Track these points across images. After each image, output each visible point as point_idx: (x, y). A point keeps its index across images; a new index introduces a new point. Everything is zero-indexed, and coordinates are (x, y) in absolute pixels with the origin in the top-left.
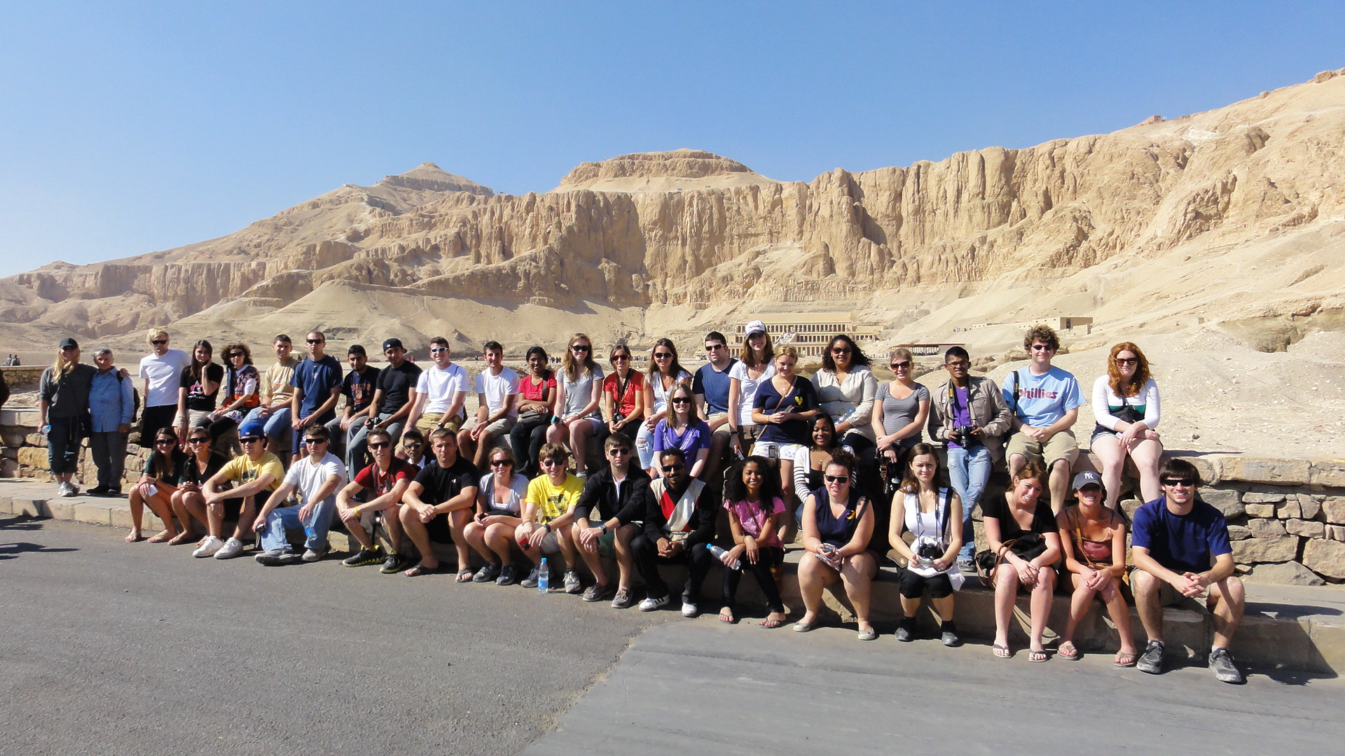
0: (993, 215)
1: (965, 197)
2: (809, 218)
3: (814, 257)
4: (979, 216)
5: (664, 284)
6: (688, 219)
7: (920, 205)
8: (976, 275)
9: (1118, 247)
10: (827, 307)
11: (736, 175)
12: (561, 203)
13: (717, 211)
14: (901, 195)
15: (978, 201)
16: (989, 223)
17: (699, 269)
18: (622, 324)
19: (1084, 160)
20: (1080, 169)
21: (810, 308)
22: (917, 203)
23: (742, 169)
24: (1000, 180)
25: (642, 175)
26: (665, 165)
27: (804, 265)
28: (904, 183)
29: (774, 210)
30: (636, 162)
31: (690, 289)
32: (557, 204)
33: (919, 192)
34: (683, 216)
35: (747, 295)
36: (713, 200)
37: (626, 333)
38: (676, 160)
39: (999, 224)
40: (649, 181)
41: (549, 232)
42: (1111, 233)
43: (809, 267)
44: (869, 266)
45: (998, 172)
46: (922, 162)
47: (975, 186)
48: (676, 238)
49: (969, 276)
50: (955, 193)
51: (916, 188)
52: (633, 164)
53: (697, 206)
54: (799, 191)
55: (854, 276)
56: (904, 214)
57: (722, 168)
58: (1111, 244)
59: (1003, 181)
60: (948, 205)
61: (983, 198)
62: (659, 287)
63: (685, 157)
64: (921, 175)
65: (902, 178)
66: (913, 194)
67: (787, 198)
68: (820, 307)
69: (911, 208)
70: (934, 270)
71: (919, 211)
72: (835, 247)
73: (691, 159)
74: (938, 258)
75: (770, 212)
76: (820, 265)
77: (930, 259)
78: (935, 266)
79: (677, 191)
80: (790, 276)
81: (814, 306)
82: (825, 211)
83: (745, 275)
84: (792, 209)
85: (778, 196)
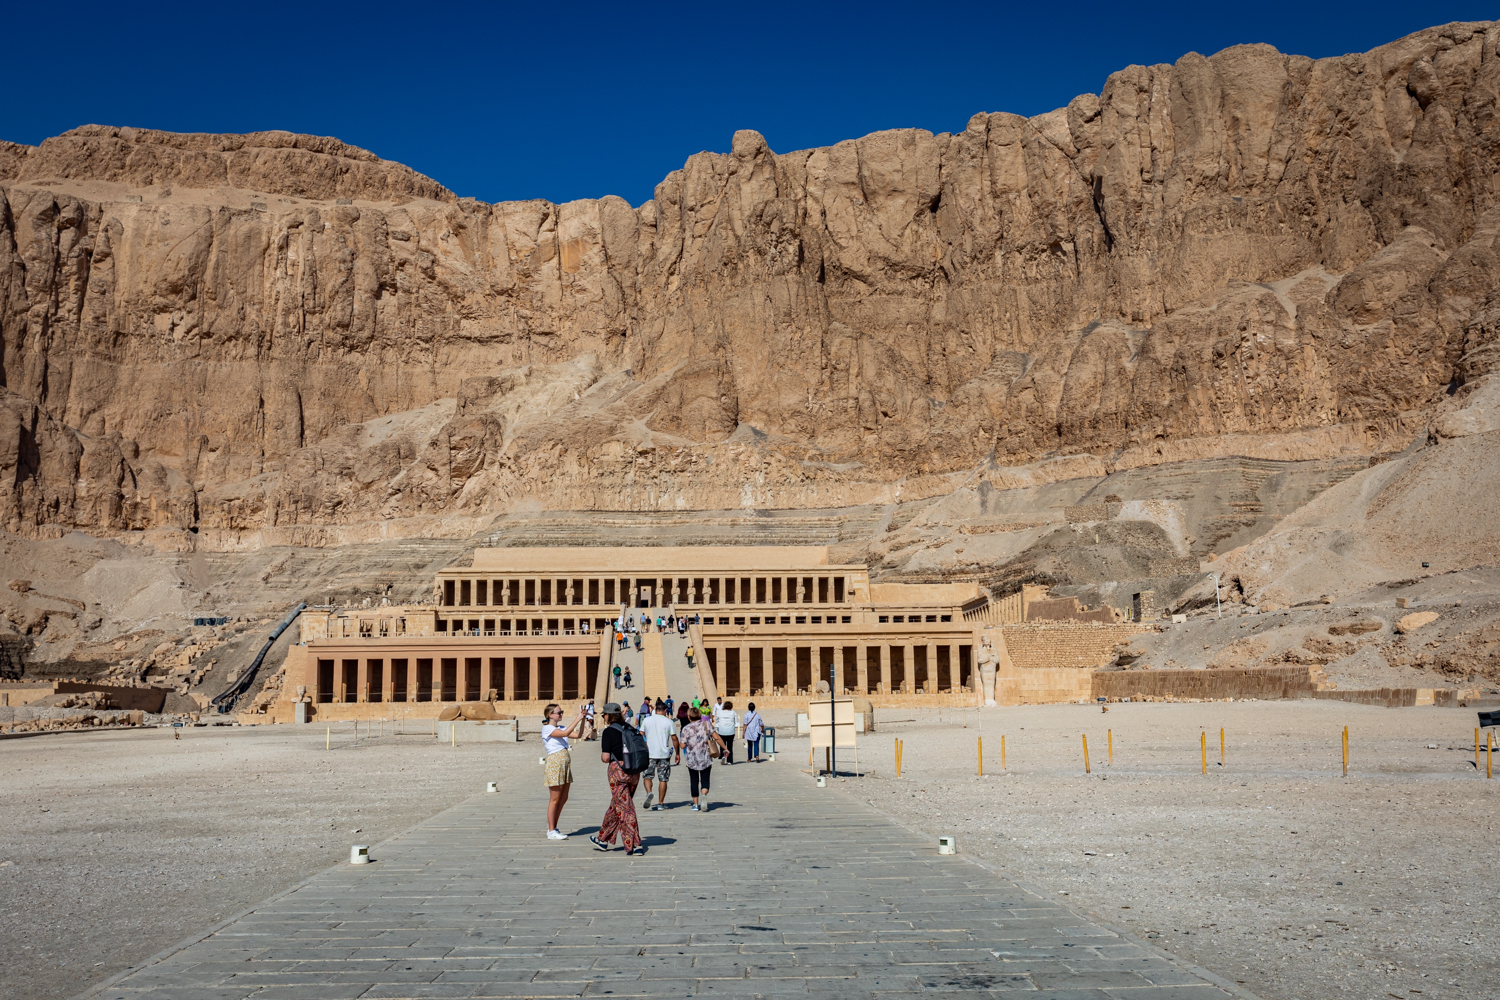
31: (275, 485)
35: (460, 502)
67: (575, 243)
83: (456, 438)
84: (591, 273)
85: (550, 235)
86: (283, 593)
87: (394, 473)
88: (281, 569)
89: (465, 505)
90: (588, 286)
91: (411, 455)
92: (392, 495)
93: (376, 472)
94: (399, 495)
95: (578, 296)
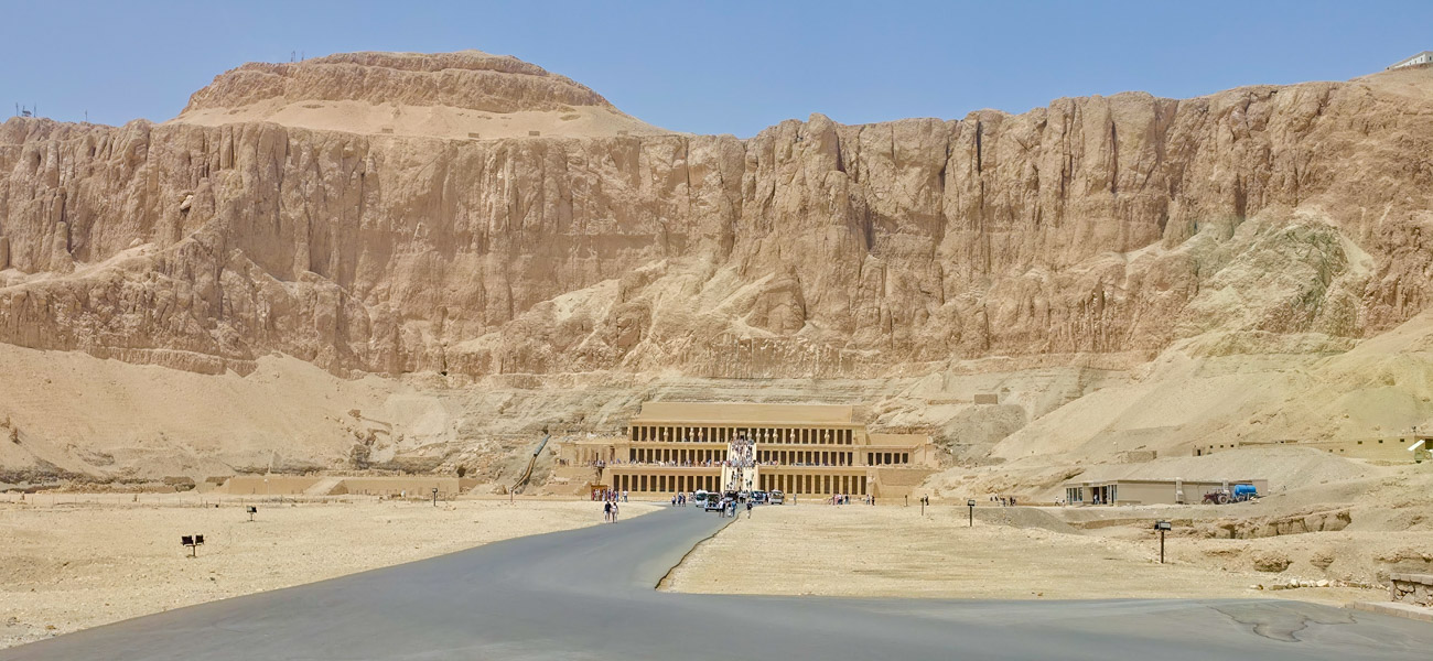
0: (1134, 224)
1: (1078, 187)
2: (750, 210)
3: (771, 291)
4: (1105, 226)
5: (439, 331)
6: (492, 199)
7: (982, 198)
8: (1108, 342)
9: (1400, 298)
10: (800, 393)
11: (583, 113)
12: (213, 149)
13: (553, 186)
14: (942, 173)
15: (1104, 196)
16: (1126, 239)
17: (513, 306)
18: (356, 414)
19: (1307, 127)
20: (1304, 145)
21: (765, 393)
22: (977, 192)
23: (590, 99)
24: (1146, 157)
25: (381, 100)
26: (431, 84)
27: (750, 306)
28: (948, 152)
29: (673, 189)
30: (369, 69)
31: (498, 345)
32: (204, 148)
33: (980, 170)
34: (480, 191)
35: (624, 363)
37: (367, 435)
38: (457, 72)
39: (1146, 242)
40: (398, 113)
41: (187, 209)
42: (1386, 271)
43: (761, 311)
44: (884, 313)
45: (1142, 142)
47: (1099, 166)
48: (466, 237)
49: (1095, 342)
50: (1059, 176)
51: (975, 161)
52: (362, 74)
53: (513, 172)
54: (726, 156)
55: (851, 331)
56: (950, 212)
57: (552, 96)
58: (1385, 292)
59: (1152, 160)
60: (1043, 199)
61: (1114, 190)
62: (428, 338)
63: (475, 66)
64: (984, 138)
65: (944, 141)
66: (970, 174)
68: (786, 392)
69: (964, 202)
70: (1019, 327)
71: (980, 211)
72: (811, 273)
73: (491, 73)
74: (1027, 303)
75: (666, 193)
76: (785, 309)
77: (1011, 305)
78: (1023, 318)
79: (466, 138)
80: (724, 326)
81: (774, 391)
82: (788, 199)
83: (621, 320)
84: (711, 191)
85: (682, 162)
86: (515, 421)
87: (580, 341)
88: (509, 405)
89: (627, 365)
90: (709, 201)
91: (589, 330)
92: (578, 357)
93: (567, 340)
94: (583, 358)
95: (702, 207)
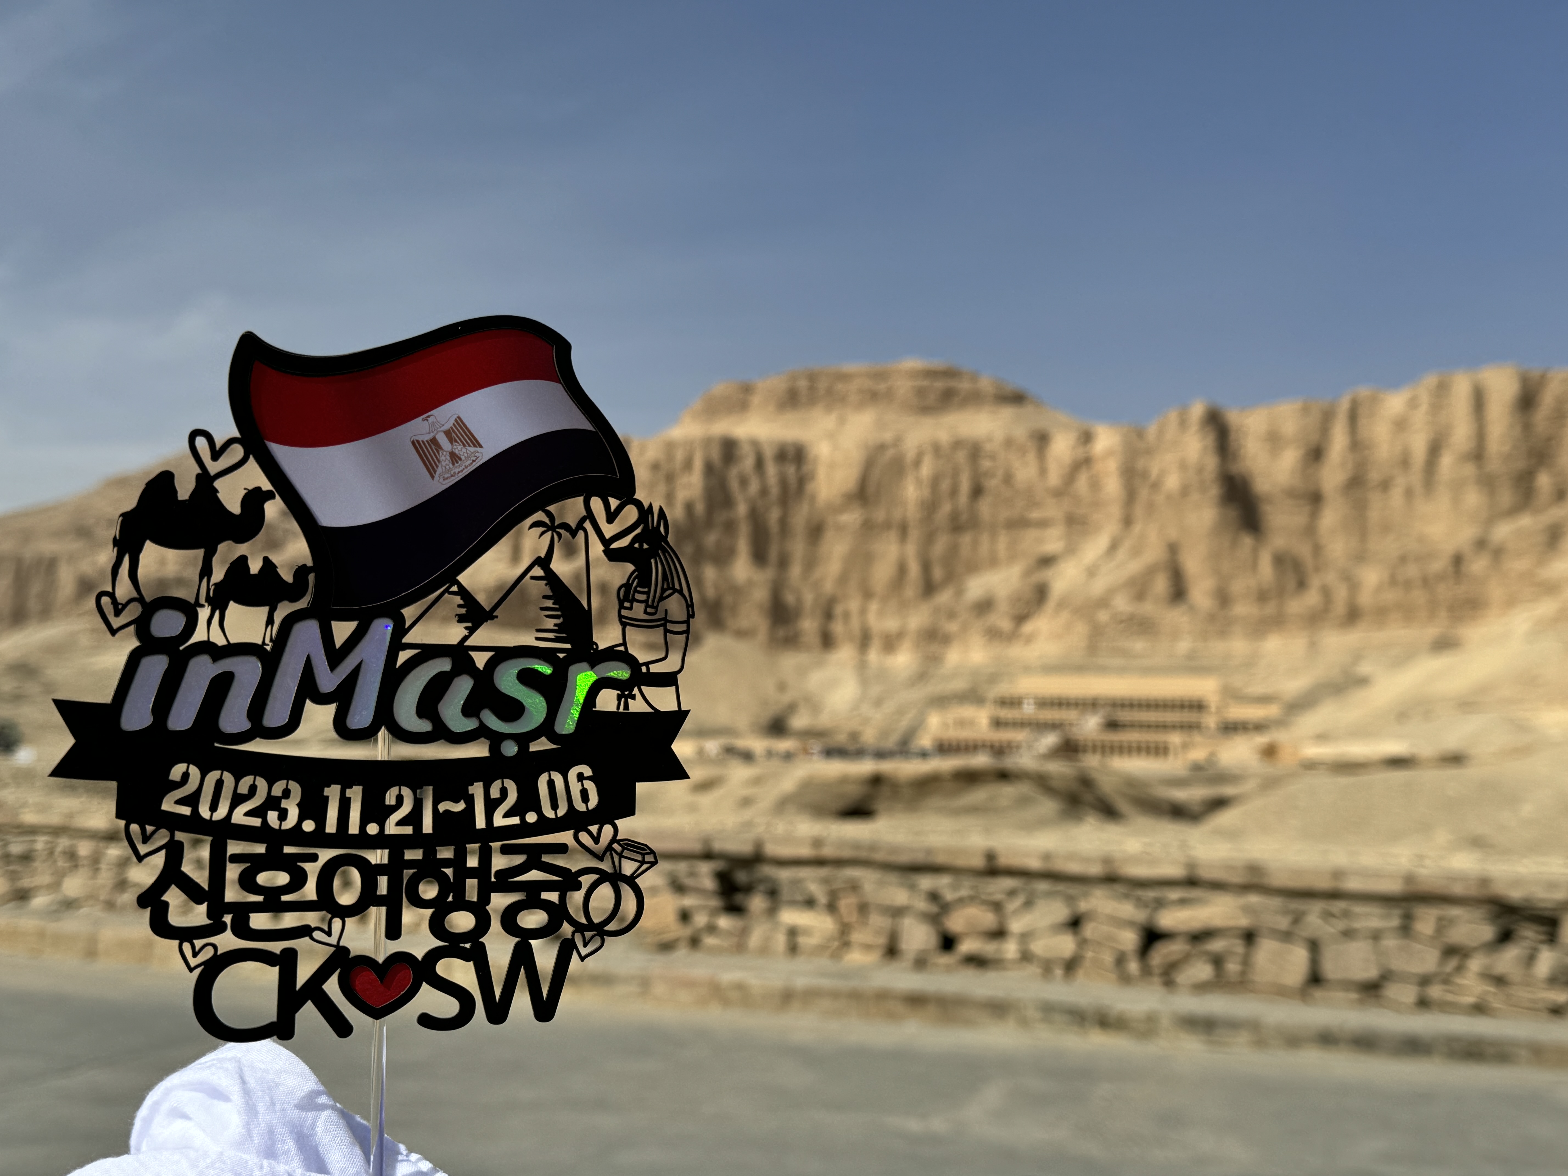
0: (1500, 495)
1: (1447, 461)
2: (1144, 493)
3: (1150, 568)
4: (1473, 498)
5: (863, 611)
7: (1357, 473)
8: (1465, 612)
11: (1007, 413)
12: (677, 456)
13: (967, 478)
14: (1321, 452)
15: (1469, 470)
16: (1492, 511)
17: (929, 588)
21: (1139, 665)
22: (1353, 469)
23: (1017, 398)
25: (830, 408)
27: (1130, 584)
28: (1326, 431)
29: (1077, 477)
30: (819, 382)
31: (912, 623)
33: (1355, 449)
34: (902, 484)
35: (1018, 638)
36: (961, 457)
40: (842, 420)
43: (1139, 588)
44: (1256, 587)
46: (1364, 392)
47: (1465, 441)
48: (889, 525)
49: (1451, 613)
51: (1350, 442)
52: (814, 386)
53: (930, 468)
54: (1126, 445)
55: (1226, 606)
56: (1327, 489)
57: (981, 398)
60: (1412, 474)
61: (1480, 463)
62: (854, 617)
64: (1361, 419)
65: (1322, 422)
66: (1345, 453)
67: (1101, 456)
69: (1340, 478)
71: (1356, 484)
72: (1189, 549)
73: (923, 381)
76: (1161, 585)
79: (891, 440)
81: (1147, 663)
82: (1172, 482)
85: (1084, 453)
89: (1022, 641)
92: (980, 633)
94: (984, 634)
